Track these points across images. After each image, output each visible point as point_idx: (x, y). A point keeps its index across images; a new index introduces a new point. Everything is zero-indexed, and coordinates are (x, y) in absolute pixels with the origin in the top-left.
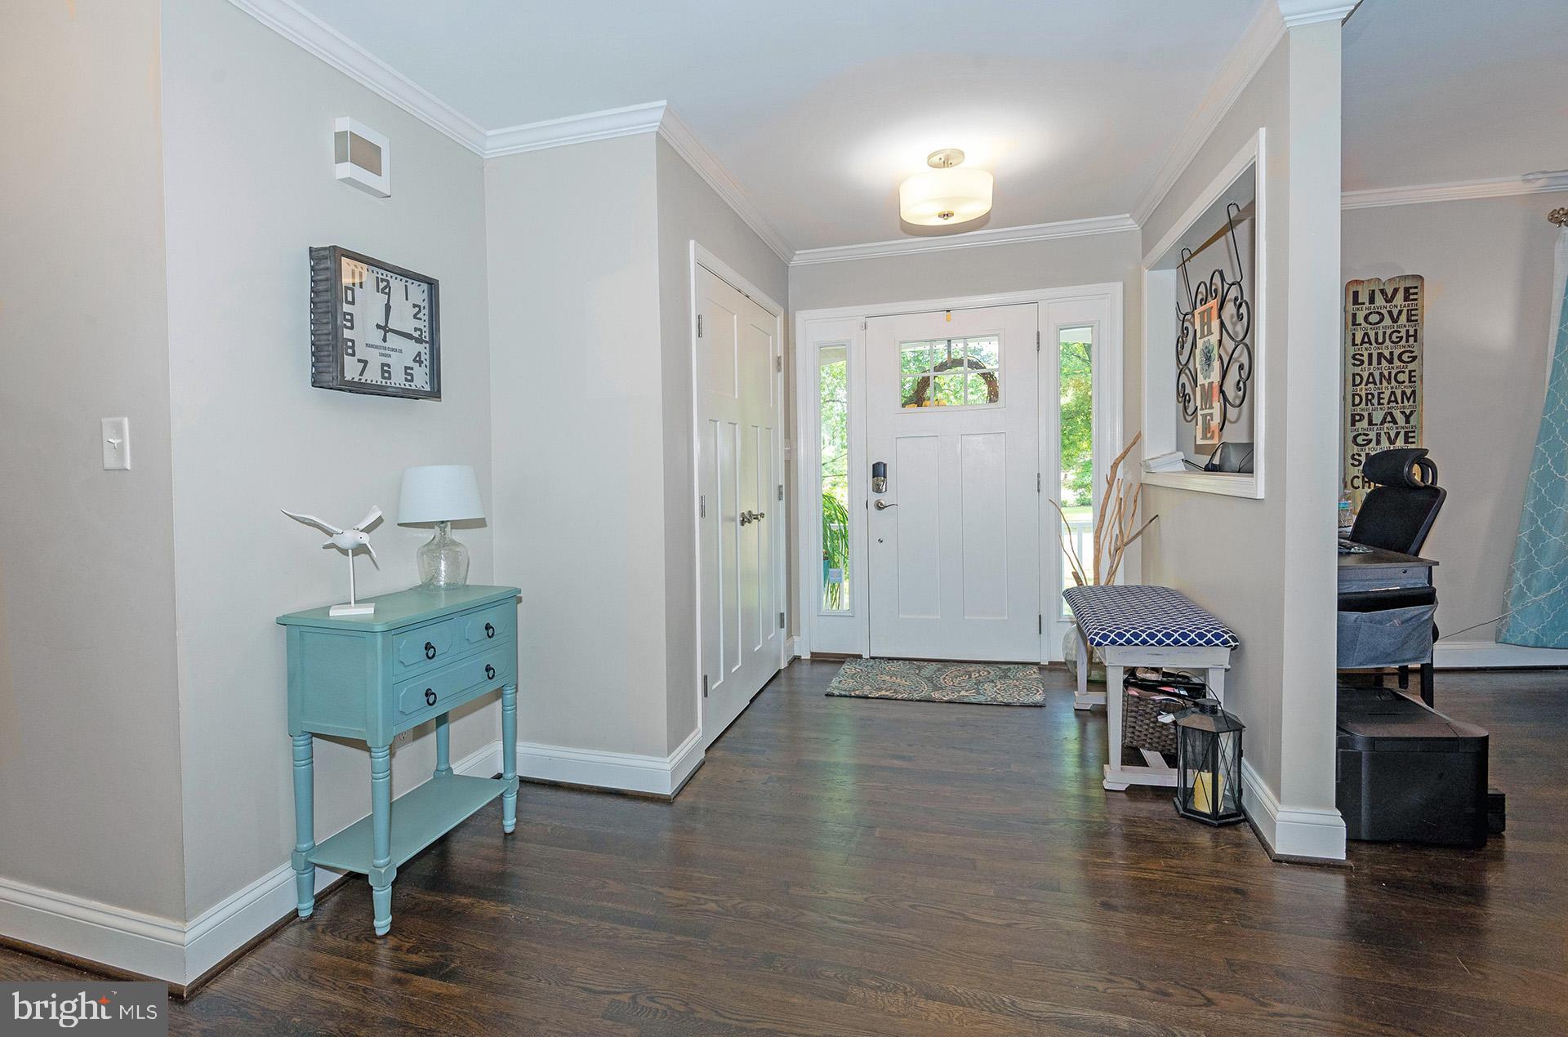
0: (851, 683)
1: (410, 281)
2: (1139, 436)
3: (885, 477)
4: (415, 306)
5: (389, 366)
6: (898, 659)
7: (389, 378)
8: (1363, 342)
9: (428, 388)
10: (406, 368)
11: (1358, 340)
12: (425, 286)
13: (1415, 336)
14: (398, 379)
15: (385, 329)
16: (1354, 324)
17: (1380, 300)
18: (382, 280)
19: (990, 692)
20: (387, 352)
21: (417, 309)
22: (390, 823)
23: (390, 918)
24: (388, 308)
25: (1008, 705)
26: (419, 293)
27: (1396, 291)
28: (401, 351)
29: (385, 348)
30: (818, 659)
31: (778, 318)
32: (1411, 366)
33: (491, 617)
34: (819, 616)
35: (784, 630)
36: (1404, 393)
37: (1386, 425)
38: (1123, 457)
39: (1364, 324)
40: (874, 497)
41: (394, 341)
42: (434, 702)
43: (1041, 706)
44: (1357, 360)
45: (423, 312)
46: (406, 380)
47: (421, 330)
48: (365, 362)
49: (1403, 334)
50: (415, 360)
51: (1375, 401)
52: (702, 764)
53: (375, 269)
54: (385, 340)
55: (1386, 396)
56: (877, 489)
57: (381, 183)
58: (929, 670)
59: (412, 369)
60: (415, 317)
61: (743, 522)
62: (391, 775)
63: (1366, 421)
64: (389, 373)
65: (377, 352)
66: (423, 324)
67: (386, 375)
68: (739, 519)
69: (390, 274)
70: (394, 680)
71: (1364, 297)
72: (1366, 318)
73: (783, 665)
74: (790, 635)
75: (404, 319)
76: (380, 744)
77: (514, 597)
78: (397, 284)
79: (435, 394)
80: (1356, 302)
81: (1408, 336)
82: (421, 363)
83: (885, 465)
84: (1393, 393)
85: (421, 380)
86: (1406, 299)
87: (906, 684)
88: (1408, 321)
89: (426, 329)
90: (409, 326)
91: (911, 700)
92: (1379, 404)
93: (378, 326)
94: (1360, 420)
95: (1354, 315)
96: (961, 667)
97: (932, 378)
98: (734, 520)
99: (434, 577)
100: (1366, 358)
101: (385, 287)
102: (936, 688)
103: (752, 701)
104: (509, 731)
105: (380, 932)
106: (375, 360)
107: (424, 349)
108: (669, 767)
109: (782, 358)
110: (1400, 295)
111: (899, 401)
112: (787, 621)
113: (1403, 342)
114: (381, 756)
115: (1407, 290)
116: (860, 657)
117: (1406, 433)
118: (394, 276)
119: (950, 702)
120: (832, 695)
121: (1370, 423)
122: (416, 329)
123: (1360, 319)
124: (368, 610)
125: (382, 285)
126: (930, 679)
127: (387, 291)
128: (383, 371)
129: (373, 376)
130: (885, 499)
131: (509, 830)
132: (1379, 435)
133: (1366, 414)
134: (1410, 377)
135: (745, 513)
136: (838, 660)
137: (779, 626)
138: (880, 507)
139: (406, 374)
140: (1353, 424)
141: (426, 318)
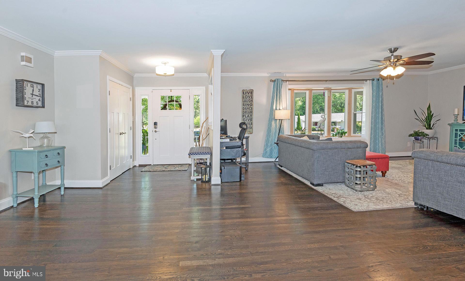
0: (147, 169)
1: (38, 84)
2: (208, 118)
3: (157, 125)
4: (39, 89)
5: (33, 102)
6: (159, 165)
7: (33, 104)
8: (245, 101)
9: (41, 106)
10: (37, 102)
11: (244, 101)
12: (41, 85)
13: (252, 101)
14: (35, 104)
15: (32, 94)
16: (243, 98)
17: (247, 94)
18: (32, 85)
19: (177, 169)
20: (33, 99)
21: (39, 90)
22: (38, 189)
23: (38, 205)
24: (33, 90)
25: (180, 171)
26: (40, 87)
27: (249, 92)
28: (36, 99)
29: (32, 98)
30: (140, 166)
31: (131, 89)
32: (252, 106)
33: (59, 151)
34: (141, 156)
35: (132, 159)
36: (250, 111)
37: (248, 117)
38: (205, 121)
39: (245, 98)
40: (154, 130)
41: (34, 97)
42: (48, 166)
43: (186, 170)
44: (244, 105)
45: (41, 90)
46: (37, 104)
47: (40, 94)
48: (28, 101)
49: (250, 100)
50: (39, 100)
51: (246, 113)
52: (109, 183)
53: (30, 83)
54: (32, 97)
55: (248, 112)
56: (155, 128)
57: (32, 65)
58: (166, 166)
59: (38, 102)
60: (39, 91)
61: (120, 135)
62: (39, 178)
63: (245, 116)
64: (33, 103)
65: (30, 99)
66: (41, 93)
67: (32, 104)
68: (119, 134)
69: (33, 83)
70: (40, 161)
71: (245, 93)
72: (245, 97)
73: (131, 167)
74: (133, 161)
75: (36, 92)
76: (37, 172)
77: (64, 148)
78: (35, 85)
79: (43, 107)
80: (243, 94)
81: (251, 101)
82: (40, 101)
83: (157, 123)
84: (249, 111)
85: (40, 104)
86: (251, 94)
87: (159, 168)
88: (251, 98)
89: (41, 94)
90: (37, 93)
91: (160, 171)
92: (247, 113)
93: (31, 94)
94: (244, 116)
95: (243, 96)
96: (173, 165)
97: (167, 104)
98: (118, 134)
99: (44, 144)
100: (245, 104)
101: (33, 86)
102: (166, 169)
103: (122, 173)
104: (62, 177)
105: (36, 207)
106: (30, 101)
107: (41, 99)
108: (101, 182)
109: (132, 98)
110: (250, 93)
111: (160, 109)
112: (133, 157)
113: (250, 102)
114: (36, 175)
115: (251, 92)
116: (151, 165)
117: (251, 119)
118: (34, 84)
119: (168, 171)
120: (143, 171)
121: (246, 117)
122: (39, 94)
123: (244, 97)
124: (32, 149)
125: (32, 86)
126: (165, 168)
127: (33, 87)
128: (32, 103)
129: (30, 104)
130: (157, 130)
131: (62, 194)
132: (247, 119)
133: (245, 115)
134: (252, 108)
135: (121, 132)
136: (145, 166)
137: (130, 158)
138: (156, 132)
139: (37, 103)
140: (243, 117)
141: (41, 92)
